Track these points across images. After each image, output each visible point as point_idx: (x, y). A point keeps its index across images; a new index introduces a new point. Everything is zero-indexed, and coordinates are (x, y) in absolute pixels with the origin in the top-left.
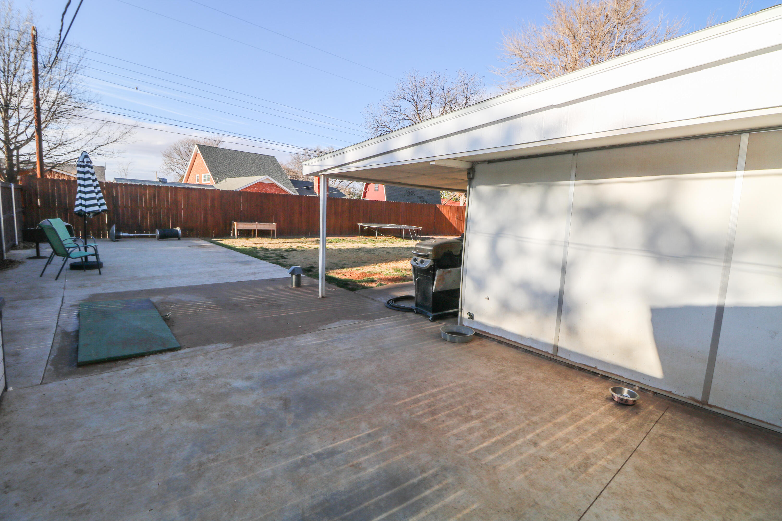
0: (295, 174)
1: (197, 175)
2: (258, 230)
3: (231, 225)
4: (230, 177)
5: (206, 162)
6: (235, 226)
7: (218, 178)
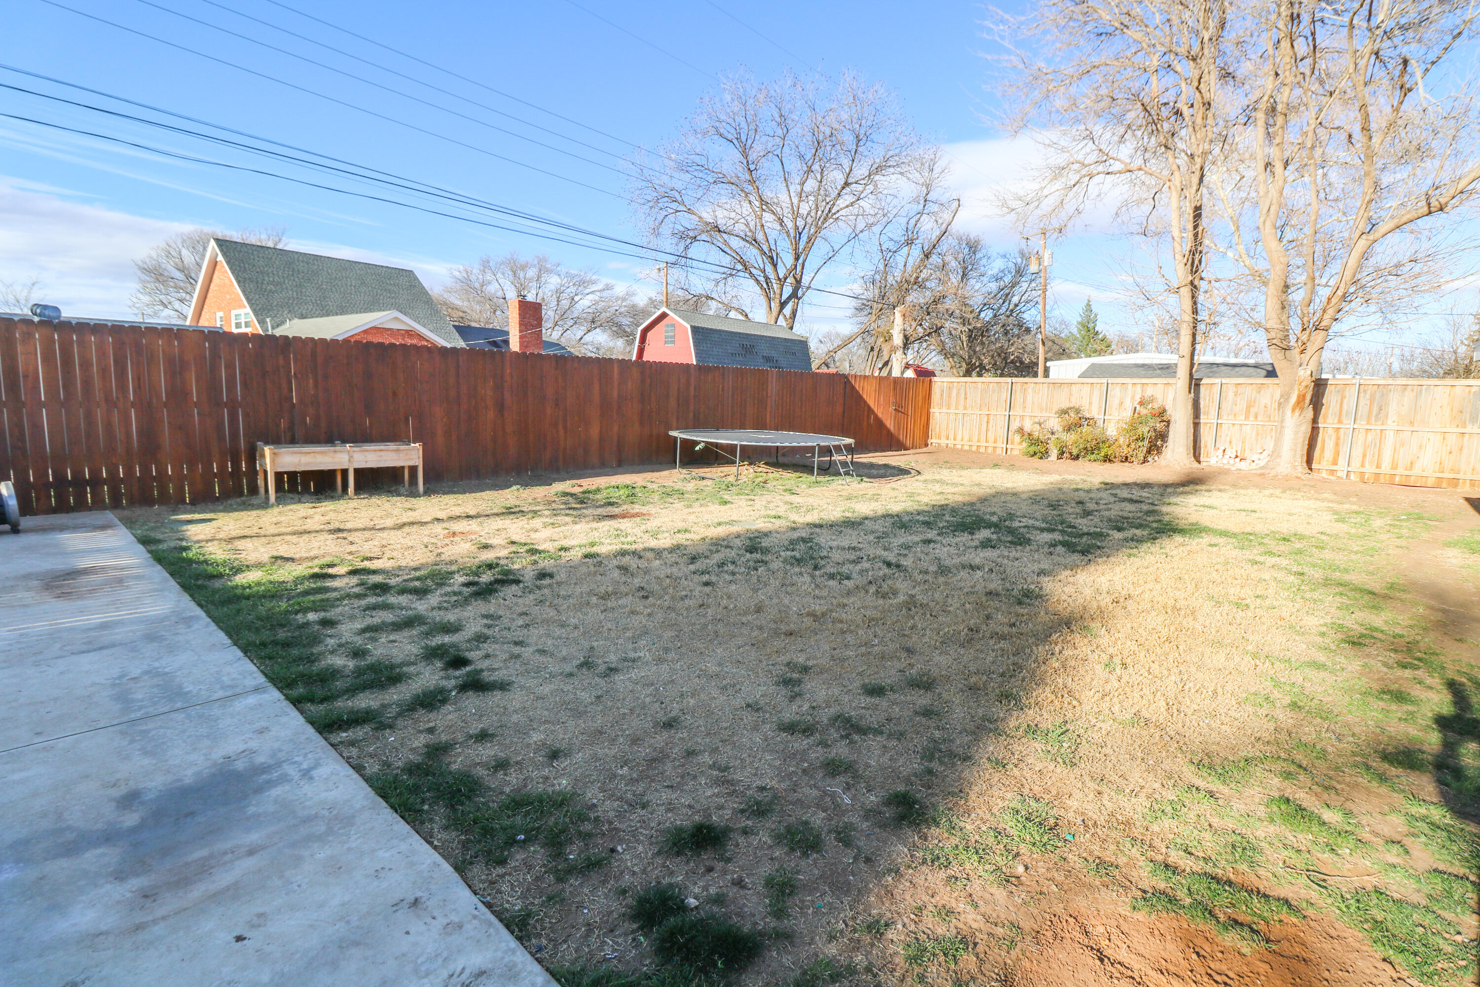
0: (461, 314)
1: (220, 314)
2: (357, 471)
3: (253, 455)
4: (303, 317)
5: (239, 282)
6: (268, 460)
7: (268, 320)
